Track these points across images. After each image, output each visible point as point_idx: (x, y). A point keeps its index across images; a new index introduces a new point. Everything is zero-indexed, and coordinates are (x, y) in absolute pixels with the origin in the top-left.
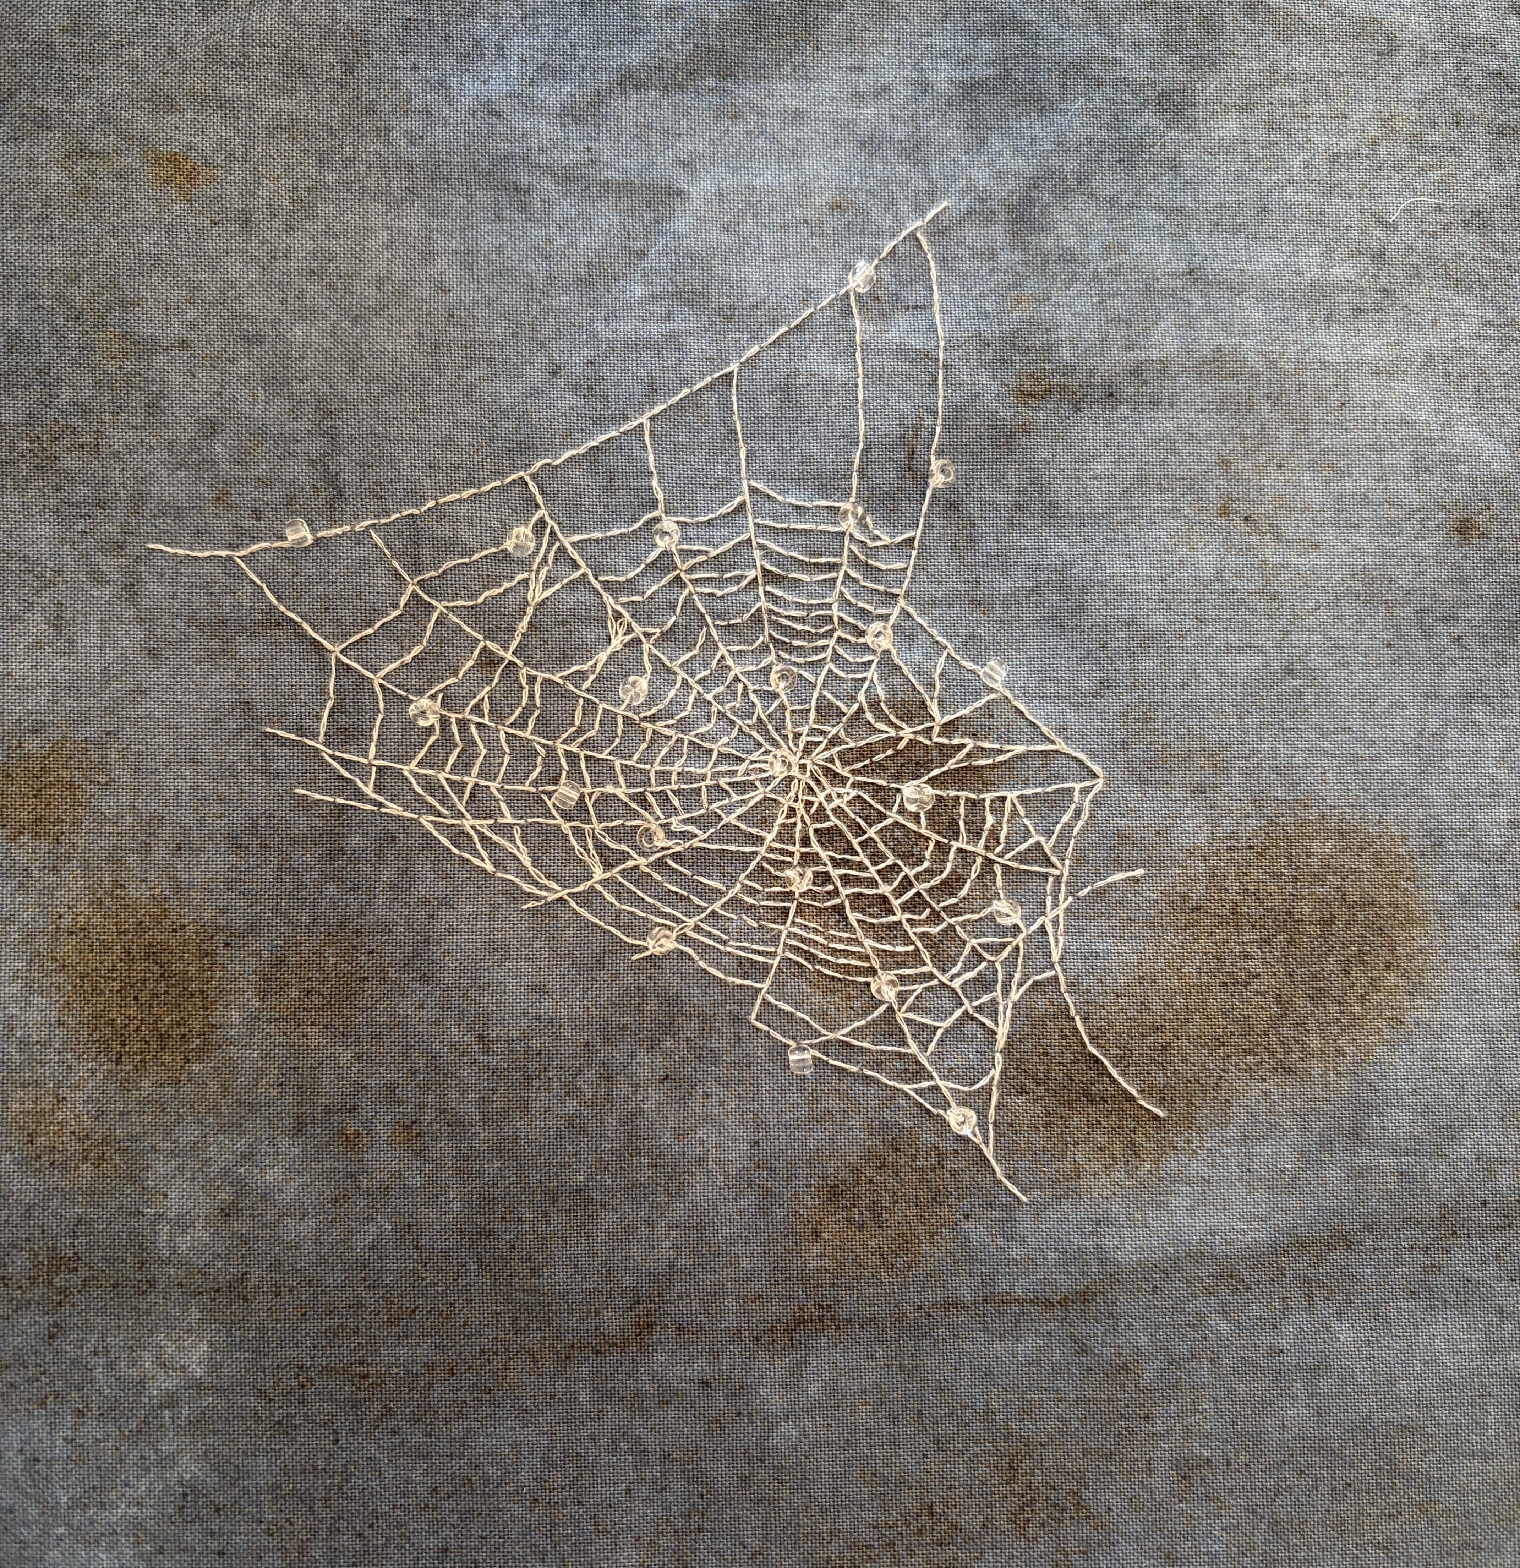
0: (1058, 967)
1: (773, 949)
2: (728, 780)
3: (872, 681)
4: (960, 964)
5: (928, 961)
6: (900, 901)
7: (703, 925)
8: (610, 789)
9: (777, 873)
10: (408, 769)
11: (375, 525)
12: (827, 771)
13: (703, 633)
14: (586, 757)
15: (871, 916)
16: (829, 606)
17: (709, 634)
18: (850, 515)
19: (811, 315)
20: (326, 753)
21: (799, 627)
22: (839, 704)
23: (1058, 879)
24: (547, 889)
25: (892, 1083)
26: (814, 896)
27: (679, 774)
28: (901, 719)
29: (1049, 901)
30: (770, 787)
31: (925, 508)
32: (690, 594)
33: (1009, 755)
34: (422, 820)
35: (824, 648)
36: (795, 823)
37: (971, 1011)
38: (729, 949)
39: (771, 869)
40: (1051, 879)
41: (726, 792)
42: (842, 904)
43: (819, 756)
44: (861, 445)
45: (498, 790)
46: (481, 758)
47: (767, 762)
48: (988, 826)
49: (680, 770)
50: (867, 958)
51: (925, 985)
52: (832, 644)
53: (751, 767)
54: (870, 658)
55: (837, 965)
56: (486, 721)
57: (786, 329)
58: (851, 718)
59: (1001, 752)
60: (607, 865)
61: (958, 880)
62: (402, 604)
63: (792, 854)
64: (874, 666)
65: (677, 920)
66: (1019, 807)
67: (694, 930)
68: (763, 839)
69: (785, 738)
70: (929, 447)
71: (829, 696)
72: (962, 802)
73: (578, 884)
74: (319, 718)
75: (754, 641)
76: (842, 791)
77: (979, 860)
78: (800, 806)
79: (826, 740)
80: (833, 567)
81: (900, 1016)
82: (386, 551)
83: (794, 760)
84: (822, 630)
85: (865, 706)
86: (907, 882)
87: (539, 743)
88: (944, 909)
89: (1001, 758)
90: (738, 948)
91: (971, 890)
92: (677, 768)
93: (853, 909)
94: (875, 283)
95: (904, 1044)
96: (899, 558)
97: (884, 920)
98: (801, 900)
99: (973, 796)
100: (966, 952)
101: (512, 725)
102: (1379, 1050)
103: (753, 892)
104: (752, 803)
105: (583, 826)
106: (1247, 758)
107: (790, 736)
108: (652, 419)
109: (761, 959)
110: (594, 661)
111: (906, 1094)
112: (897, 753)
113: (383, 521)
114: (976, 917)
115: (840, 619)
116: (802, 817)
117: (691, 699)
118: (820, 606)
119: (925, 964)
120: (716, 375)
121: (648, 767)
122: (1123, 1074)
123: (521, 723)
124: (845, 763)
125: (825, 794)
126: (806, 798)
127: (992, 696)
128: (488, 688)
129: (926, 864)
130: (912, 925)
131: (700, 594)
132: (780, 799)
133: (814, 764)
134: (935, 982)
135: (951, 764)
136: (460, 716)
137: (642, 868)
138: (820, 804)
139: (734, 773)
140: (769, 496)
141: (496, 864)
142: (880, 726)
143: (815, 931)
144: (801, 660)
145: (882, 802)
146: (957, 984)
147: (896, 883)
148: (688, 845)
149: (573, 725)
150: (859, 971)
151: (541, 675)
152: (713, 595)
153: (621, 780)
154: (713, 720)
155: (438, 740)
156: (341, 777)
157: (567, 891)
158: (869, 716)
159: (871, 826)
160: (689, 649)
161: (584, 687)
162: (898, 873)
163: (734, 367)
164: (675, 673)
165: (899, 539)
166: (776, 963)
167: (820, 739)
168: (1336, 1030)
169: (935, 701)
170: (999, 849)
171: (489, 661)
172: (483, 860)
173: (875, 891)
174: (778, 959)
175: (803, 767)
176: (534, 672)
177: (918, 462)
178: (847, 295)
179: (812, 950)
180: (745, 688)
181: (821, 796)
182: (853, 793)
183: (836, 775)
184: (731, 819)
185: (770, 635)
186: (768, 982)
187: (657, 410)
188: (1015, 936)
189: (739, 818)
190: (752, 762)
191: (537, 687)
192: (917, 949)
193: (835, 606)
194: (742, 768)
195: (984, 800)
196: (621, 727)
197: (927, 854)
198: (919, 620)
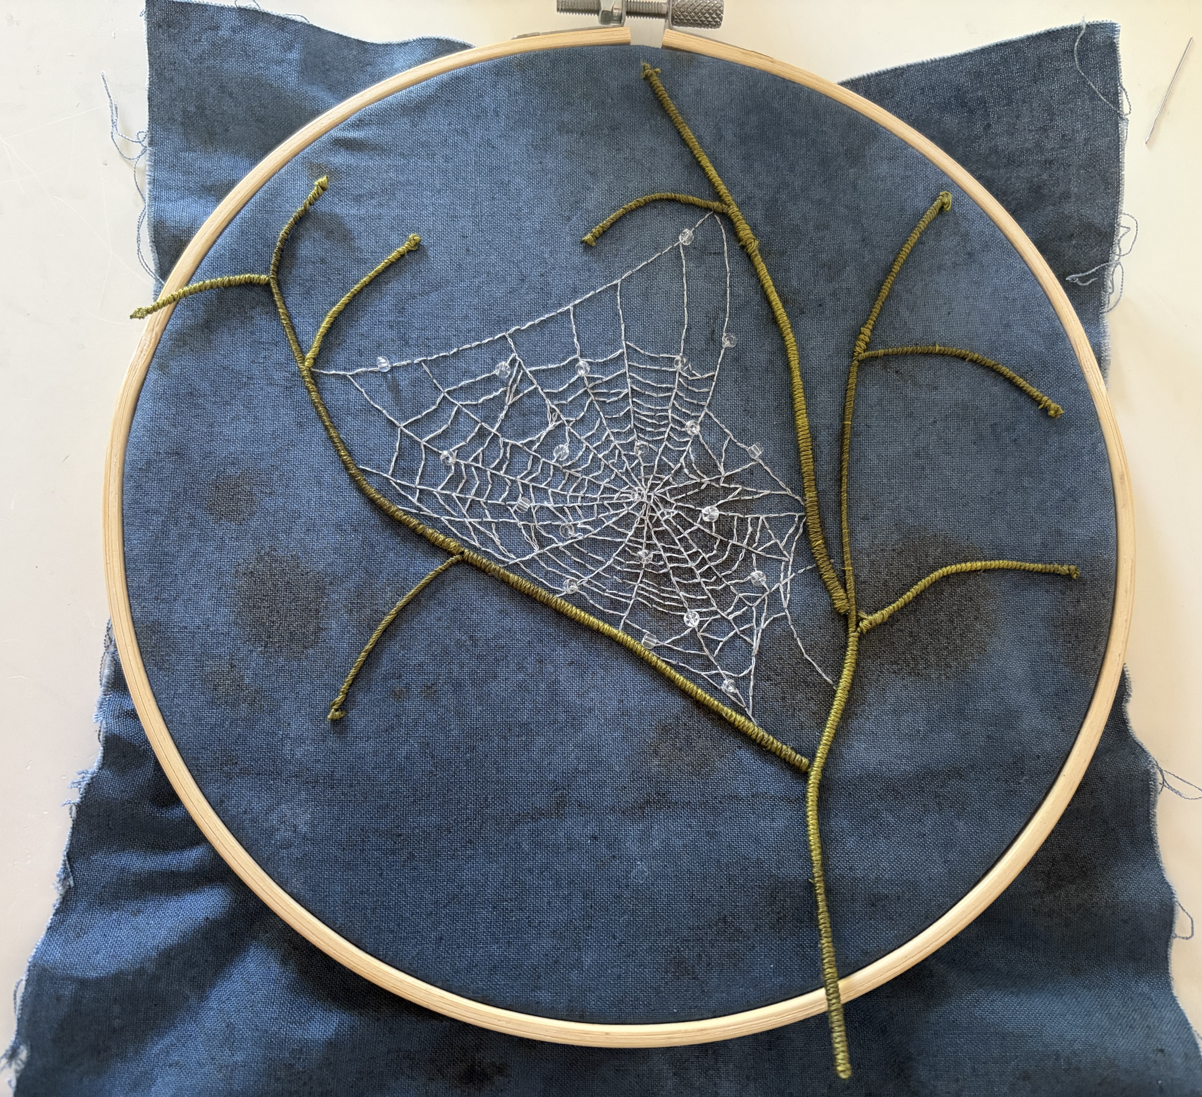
0: (787, 611)
1: (630, 595)
2: (608, 502)
3: (688, 452)
4: (732, 607)
5: (715, 604)
6: (699, 571)
7: (593, 581)
8: (546, 504)
9: (633, 554)
10: (437, 490)
11: (425, 360)
12: (663, 500)
13: (598, 422)
14: (533, 486)
15: (684, 579)
16: (666, 410)
17: (601, 422)
18: (680, 362)
19: (659, 256)
20: (393, 481)
21: (650, 421)
22: (670, 463)
23: (788, 562)
24: (509, 558)
25: (695, 671)
26: (654, 567)
27: (582, 498)
28: (704, 473)
29: (782, 575)
30: (631, 507)
31: (720, 360)
32: (592, 400)
33: (761, 495)
34: (442, 519)
35: (663, 433)
36: (644, 528)
37: (739, 633)
38: (606, 594)
39: (631, 552)
40: (783, 563)
41: (608, 508)
42: (668, 573)
43: (657, 491)
44: (686, 326)
45: (484, 503)
46: (477, 486)
47: (630, 493)
48: (749, 532)
49: (583, 495)
50: (682, 603)
51: (713, 618)
52: (668, 431)
53: (622, 495)
54: (687, 439)
55: (665, 605)
56: (480, 465)
57: (646, 263)
58: (676, 472)
59: (756, 493)
60: (542, 547)
61: (732, 561)
62: (438, 402)
63: (641, 544)
64: (690, 443)
65: (579, 577)
66: (766, 523)
67: (587, 583)
68: (626, 535)
69: (640, 480)
70: (722, 328)
71: (665, 459)
72: (736, 519)
73: (525, 556)
74: (390, 461)
75: (626, 427)
76: (670, 511)
77: (744, 551)
78: (646, 518)
79: (662, 483)
80: (670, 390)
81: (699, 634)
82: (430, 375)
83: (645, 492)
84: (663, 423)
85: (684, 464)
86: (703, 562)
87: (508, 479)
88: (724, 576)
89: (757, 496)
90: (611, 594)
91: (739, 566)
92: (581, 494)
93: (674, 575)
94: (694, 241)
95: (701, 649)
96: (706, 386)
97: (690, 582)
98: (646, 569)
99: (741, 516)
100: (735, 601)
101: (494, 469)
102: (972, 666)
103: (620, 563)
104: (621, 516)
105: (529, 524)
106: (893, 501)
107: (643, 480)
108: (575, 306)
109: (624, 600)
110: (539, 435)
111: (703, 678)
112: (701, 491)
113: (429, 358)
114: (742, 581)
115: (673, 418)
116: (648, 524)
117: (591, 457)
118: (662, 411)
119: (713, 606)
120: (609, 285)
121: (566, 493)
122: (824, 671)
123: (498, 468)
124: (672, 496)
125: (660, 512)
126: (650, 514)
127: (753, 463)
128: (482, 449)
129: (715, 552)
130: (706, 585)
131: (597, 401)
132: (636, 514)
133: (655, 495)
134: (718, 616)
135: (730, 498)
136: (466, 463)
137: (560, 548)
138: (658, 517)
139: (612, 498)
140: (636, 350)
141: (481, 544)
142: (691, 476)
143: (654, 587)
144: (650, 439)
145: (692, 518)
146: (731, 617)
147: (698, 561)
148: (586, 536)
149: (527, 469)
150: (677, 609)
151: (511, 442)
152: (605, 402)
153: (551, 499)
154: (602, 469)
155: (453, 476)
156: (400, 494)
157: (519, 559)
158: (686, 471)
159: (685, 530)
160: (591, 430)
161: (533, 449)
162: (699, 557)
163: (618, 281)
164: (582, 443)
165: (706, 375)
166: (632, 602)
167: (659, 482)
168: (945, 653)
169: (722, 464)
170: (754, 546)
171: (482, 434)
172: (474, 541)
173: (686, 566)
174: (633, 600)
175: (649, 497)
176: (507, 441)
177: (716, 336)
178: (678, 246)
179: (651, 596)
180: (620, 452)
181: (658, 514)
182: (676, 512)
183: (667, 502)
184: (610, 523)
185: (634, 424)
186: (627, 612)
187: (577, 302)
188: (763, 593)
189: (614, 523)
190: (622, 493)
191: (508, 448)
192: (709, 598)
193: (670, 411)
194: (616, 496)
195: (747, 518)
196: (552, 470)
197: (715, 547)
198: (715, 420)
